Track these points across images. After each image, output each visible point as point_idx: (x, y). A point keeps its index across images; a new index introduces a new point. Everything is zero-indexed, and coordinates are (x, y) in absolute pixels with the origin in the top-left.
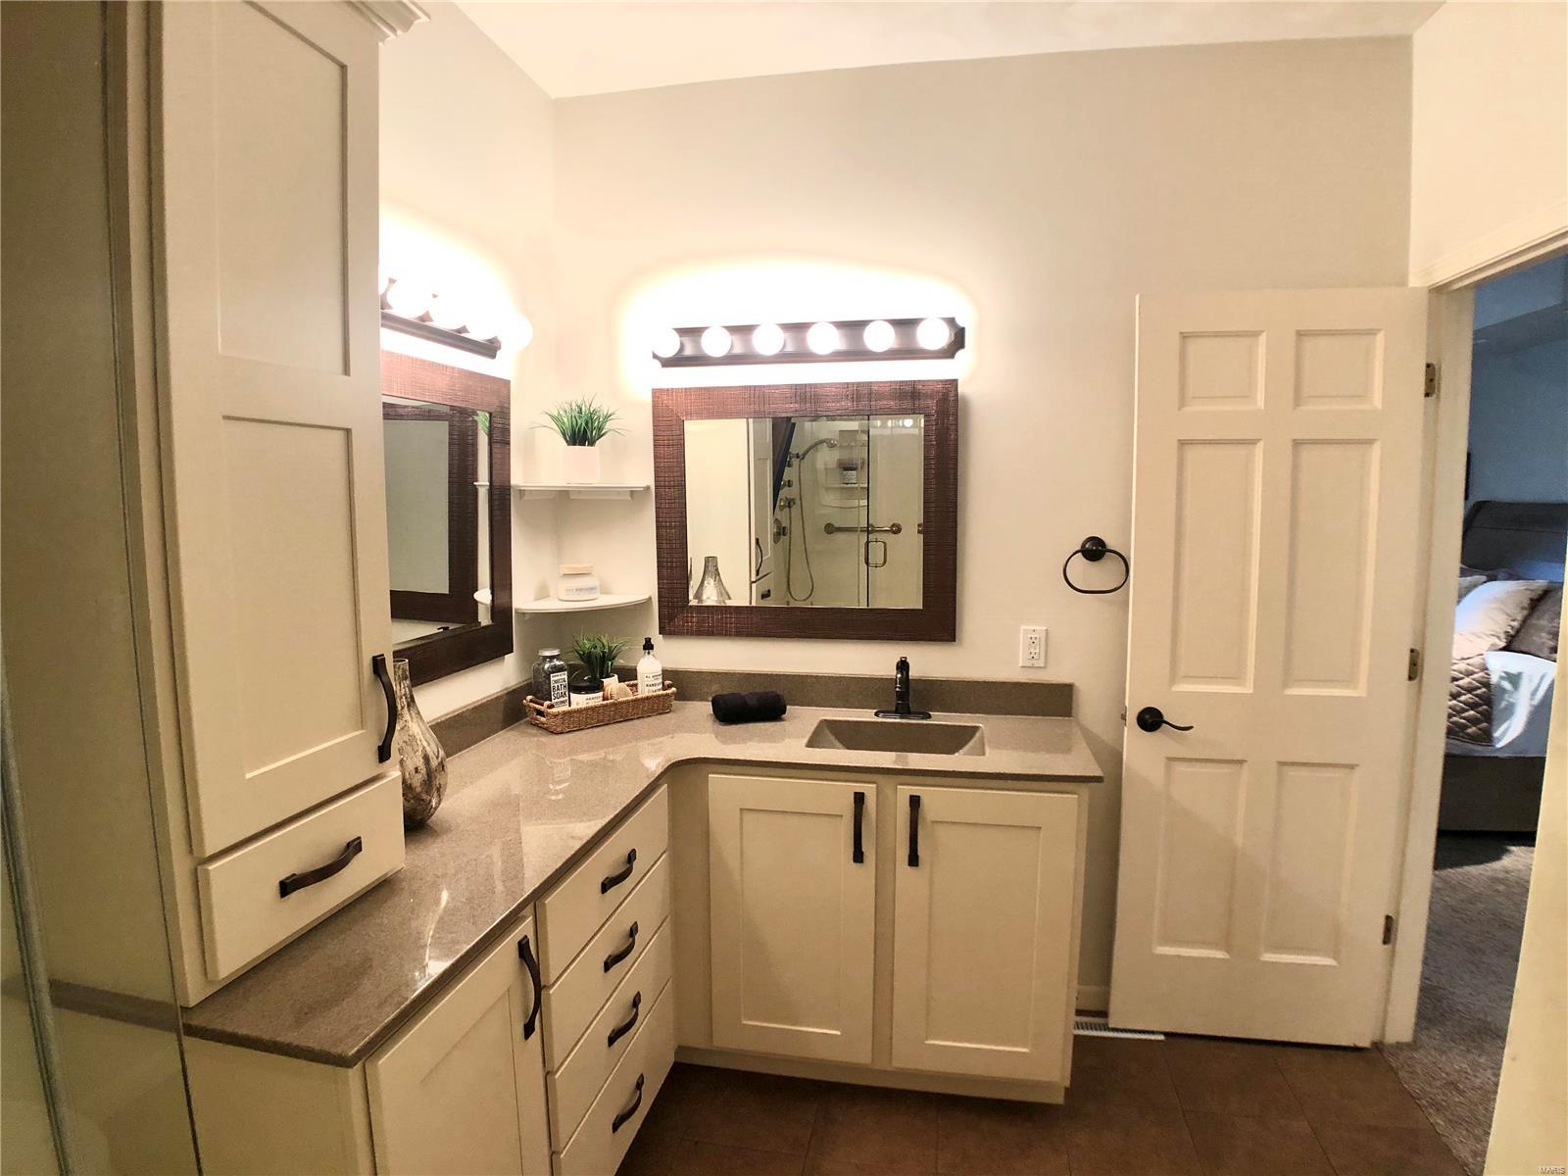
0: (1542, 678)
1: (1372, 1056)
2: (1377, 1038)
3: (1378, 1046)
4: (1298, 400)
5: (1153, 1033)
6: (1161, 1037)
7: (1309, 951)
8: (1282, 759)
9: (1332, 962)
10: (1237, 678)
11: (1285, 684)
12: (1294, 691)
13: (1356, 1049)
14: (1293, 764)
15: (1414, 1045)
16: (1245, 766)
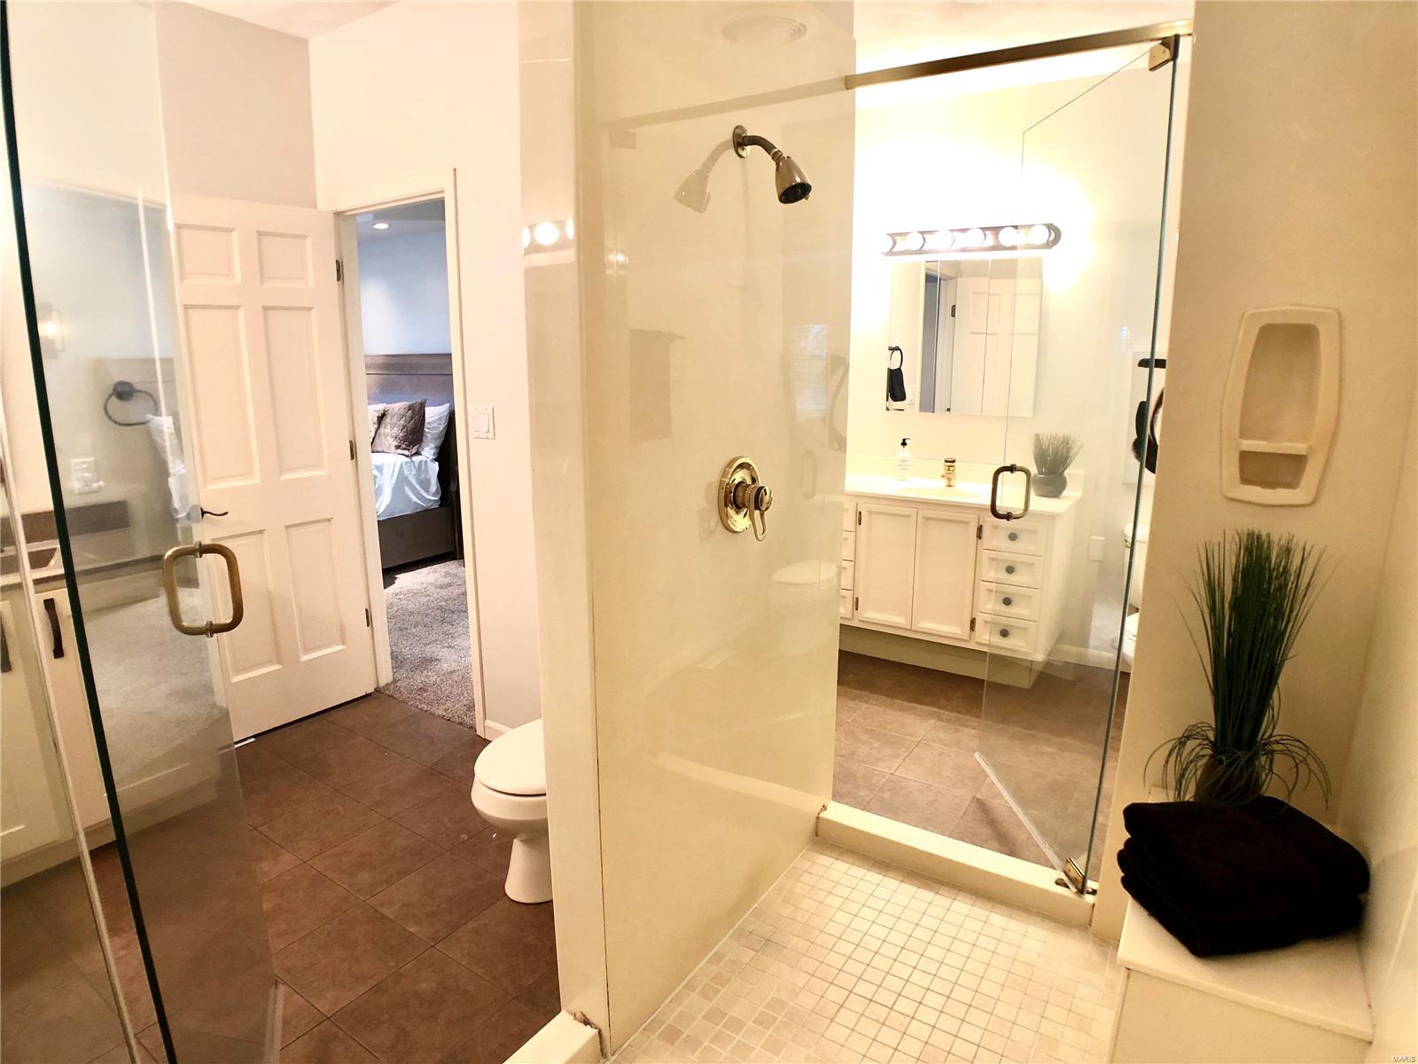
0: (395, 465)
1: (376, 696)
2: (376, 686)
3: (377, 690)
4: (263, 277)
5: (245, 740)
6: (253, 740)
7: (327, 645)
8: (288, 524)
9: (344, 647)
10: (249, 473)
11: (281, 474)
12: (287, 477)
13: (367, 695)
14: (294, 526)
15: (395, 681)
16: (265, 533)
